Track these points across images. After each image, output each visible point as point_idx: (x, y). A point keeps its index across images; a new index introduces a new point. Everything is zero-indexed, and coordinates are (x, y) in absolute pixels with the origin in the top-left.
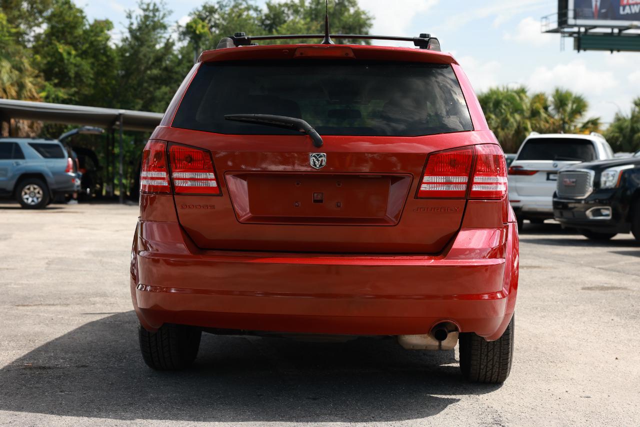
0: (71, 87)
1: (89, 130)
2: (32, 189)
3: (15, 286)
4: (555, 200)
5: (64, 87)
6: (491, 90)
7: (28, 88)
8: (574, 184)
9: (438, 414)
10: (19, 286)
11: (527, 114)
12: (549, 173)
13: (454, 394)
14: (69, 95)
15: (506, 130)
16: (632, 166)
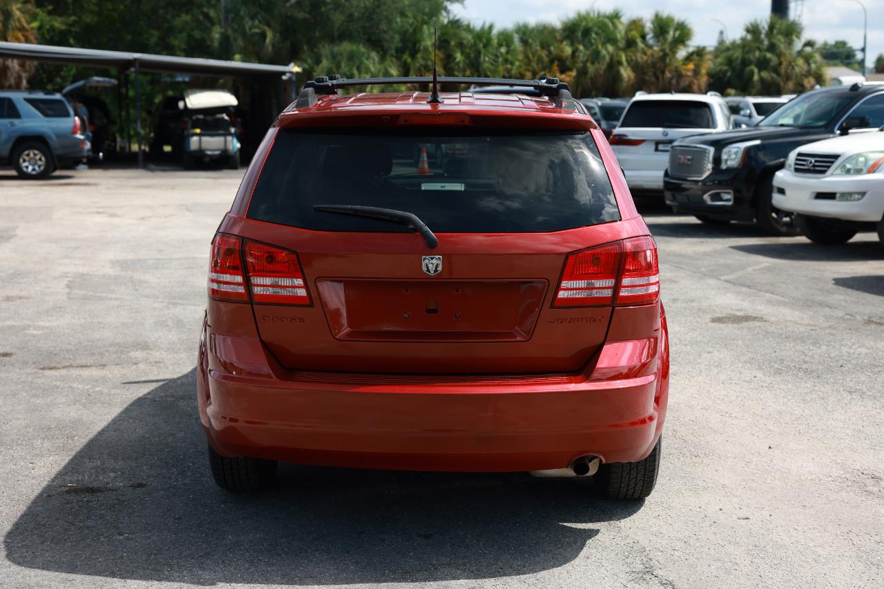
0: (70, 15)
1: (98, 82)
2: (32, 155)
3: (35, 332)
4: (667, 179)
5: (60, 15)
6: (579, 15)
7: (16, 17)
8: (690, 163)
9: (577, 558)
10: (40, 332)
11: (622, 44)
12: (657, 143)
13: (591, 521)
14: (67, 24)
15: (597, 65)
16: (757, 142)
